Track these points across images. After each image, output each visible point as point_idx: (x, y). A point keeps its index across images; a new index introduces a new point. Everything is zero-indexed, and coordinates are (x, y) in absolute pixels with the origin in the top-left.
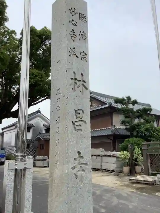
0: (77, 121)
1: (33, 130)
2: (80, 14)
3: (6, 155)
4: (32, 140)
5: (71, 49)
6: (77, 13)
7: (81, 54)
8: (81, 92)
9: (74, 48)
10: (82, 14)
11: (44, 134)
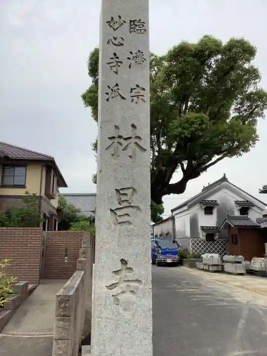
0: (121, 208)
1: (218, 212)
2: (131, 21)
3: (179, 250)
4: (217, 227)
5: (109, 88)
6: (125, 22)
7: (131, 92)
8: (130, 157)
9: (117, 85)
10: (134, 21)
11: (236, 218)
